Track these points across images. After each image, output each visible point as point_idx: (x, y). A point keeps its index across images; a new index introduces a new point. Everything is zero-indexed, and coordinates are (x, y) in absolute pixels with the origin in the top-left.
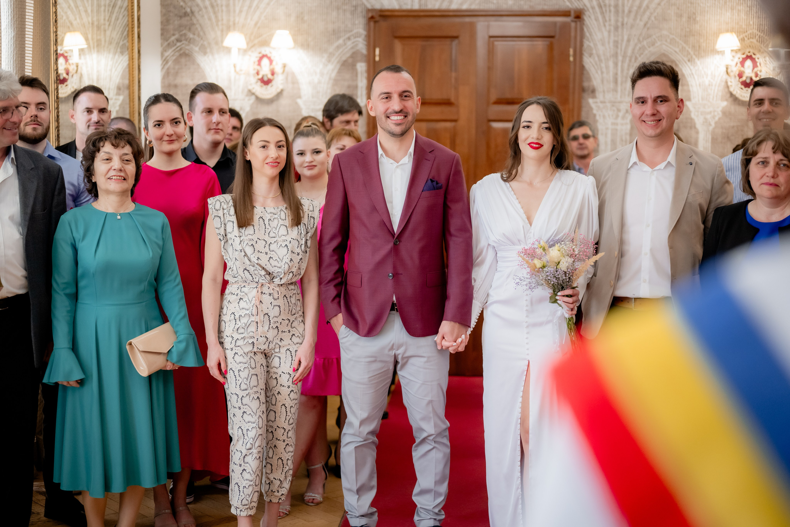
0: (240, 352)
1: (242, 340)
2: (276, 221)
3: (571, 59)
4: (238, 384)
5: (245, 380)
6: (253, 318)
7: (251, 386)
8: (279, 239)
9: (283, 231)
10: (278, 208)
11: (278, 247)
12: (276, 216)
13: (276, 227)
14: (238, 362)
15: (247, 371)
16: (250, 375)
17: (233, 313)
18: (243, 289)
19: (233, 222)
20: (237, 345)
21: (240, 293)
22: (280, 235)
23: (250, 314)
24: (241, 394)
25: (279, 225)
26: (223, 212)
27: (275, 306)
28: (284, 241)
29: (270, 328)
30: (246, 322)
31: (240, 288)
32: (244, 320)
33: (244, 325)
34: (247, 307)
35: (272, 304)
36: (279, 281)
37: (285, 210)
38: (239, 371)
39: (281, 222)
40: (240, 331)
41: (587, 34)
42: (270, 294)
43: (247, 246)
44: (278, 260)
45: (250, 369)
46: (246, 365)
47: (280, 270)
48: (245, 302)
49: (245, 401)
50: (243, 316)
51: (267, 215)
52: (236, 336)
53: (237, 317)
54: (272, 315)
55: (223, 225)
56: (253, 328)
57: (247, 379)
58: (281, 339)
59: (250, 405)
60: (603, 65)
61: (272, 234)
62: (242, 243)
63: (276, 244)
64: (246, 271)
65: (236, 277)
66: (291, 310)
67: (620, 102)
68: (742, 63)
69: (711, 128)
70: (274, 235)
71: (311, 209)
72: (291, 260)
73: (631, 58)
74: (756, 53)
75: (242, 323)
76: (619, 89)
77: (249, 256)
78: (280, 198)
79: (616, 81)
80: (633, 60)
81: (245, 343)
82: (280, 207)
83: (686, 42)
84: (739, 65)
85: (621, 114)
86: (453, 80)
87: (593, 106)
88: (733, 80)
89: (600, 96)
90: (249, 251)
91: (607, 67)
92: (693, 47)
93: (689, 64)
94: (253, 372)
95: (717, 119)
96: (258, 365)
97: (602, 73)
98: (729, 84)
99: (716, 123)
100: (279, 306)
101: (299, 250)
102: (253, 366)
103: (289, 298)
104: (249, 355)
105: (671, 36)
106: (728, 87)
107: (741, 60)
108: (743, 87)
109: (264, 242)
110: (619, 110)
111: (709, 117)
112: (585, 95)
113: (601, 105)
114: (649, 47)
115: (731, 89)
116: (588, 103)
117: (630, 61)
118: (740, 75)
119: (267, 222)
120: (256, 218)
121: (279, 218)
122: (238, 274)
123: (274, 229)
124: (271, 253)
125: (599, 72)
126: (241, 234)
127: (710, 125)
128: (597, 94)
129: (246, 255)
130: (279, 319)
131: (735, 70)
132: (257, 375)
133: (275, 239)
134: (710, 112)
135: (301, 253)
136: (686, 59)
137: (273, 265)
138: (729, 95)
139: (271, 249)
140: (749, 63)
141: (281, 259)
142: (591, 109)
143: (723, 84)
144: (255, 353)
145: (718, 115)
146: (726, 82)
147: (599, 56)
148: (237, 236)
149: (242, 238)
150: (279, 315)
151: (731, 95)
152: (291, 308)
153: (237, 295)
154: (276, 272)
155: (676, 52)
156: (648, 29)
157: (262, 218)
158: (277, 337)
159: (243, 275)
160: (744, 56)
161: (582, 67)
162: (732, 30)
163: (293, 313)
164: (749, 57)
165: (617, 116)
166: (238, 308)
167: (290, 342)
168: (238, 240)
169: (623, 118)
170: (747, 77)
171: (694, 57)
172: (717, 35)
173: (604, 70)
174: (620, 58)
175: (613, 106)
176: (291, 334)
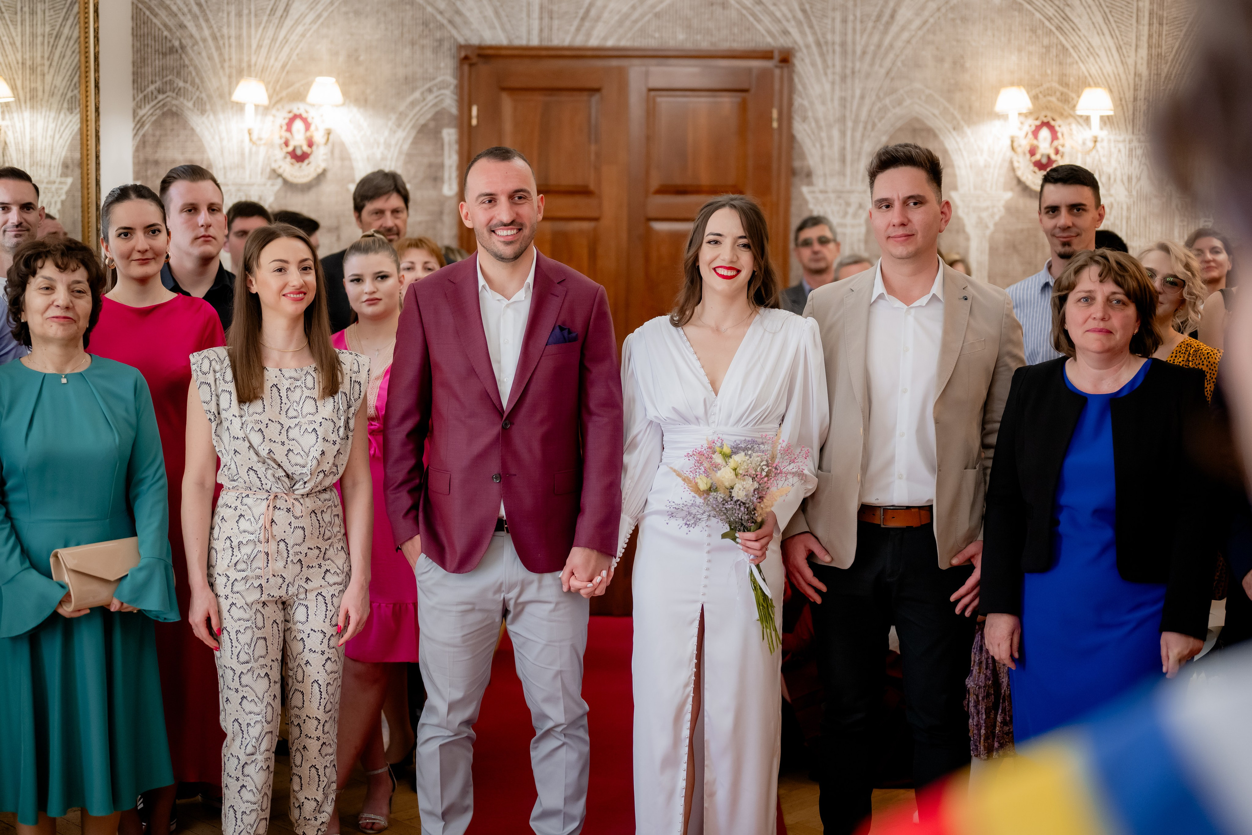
0: (240, 602)
1: (244, 581)
2: (298, 391)
3: (775, 125)
4: (235, 654)
5: (246, 646)
6: (260, 547)
7: (256, 657)
8: (303, 420)
9: (309, 406)
10: (302, 370)
11: (302, 433)
12: (298, 383)
13: (298, 400)
14: (236, 617)
15: (249, 633)
16: (255, 639)
17: (229, 538)
18: (245, 500)
19: (230, 393)
20: (235, 589)
21: (240, 506)
22: (304, 413)
23: (256, 540)
24: (239, 668)
25: (304, 397)
26: (215, 376)
27: (295, 528)
28: (311, 422)
29: (288, 562)
30: (249, 553)
31: (239, 500)
32: (247, 550)
33: (246, 557)
34: (251, 529)
35: (292, 524)
36: (303, 486)
37: (313, 374)
38: (238, 632)
39: (307, 393)
40: (239, 567)
41: (799, 87)
42: (288, 510)
43: (252, 432)
44: (302, 453)
45: (255, 629)
46: (249, 624)
47: (304, 470)
48: (249, 522)
49: (246, 679)
50: (244, 542)
51: (285, 382)
52: (233, 575)
53: (235, 544)
54: (291, 542)
55: (214, 398)
56: (260, 562)
57: (249, 646)
58: (307, 579)
59: (253, 686)
60: (823, 135)
61: (291, 413)
62: (245, 426)
63: (298, 428)
64: (251, 472)
65: (234, 481)
66: (322, 533)
67: (851, 192)
68: (1035, 133)
69: (988, 232)
70: (295, 414)
71: (355, 368)
72: (323, 453)
73: (866, 123)
74: (1056, 117)
75: (243, 553)
76: (848, 171)
77: (256, 448)
78: (306, 352)
79: (843, 160)
80: (869, 127)
81: (247, 587)
82: (306, 369)
83: (950, 100)
84: (1030, 136)
85: (851, 210)
86: (593, 157)
87: (809, 197)
88: (1021, 159)
89: (819, 182)
90: (256, 439)
91: (830, 138)
92: (961, 107)
93: (954, 133)
94: (259, 633)
95: (997, 218)
96: (269, 623)
97: (822, 146)
98: (1016, 164)
99: (996, 224)
100: (303, 528)
101: (333, 437)
102: (260, 624)
103: (319, 515)
104: (254, 607)
105: (928, 91)
106: (1013, 170)
107: (1033, 128)
108: (1036, 169)
109: (279, 427)
110: (848, 204)
111: (984, 215)
112: (796, 181)
113: (821, 197)
114: (894, 107)
115: (1019, 173)
116: (801, 194)
117: (865, 128)
118: (1032, 152)
119: (283, 393)
120: (267, 385)
121: (303, 386)
122: (238, 476)
123: (295, 404)
124: (291, 443)
125: (818, 145)
126: (243, 413)
127: (987, 227)
128: (815, 179)
129: (251, 446)
130: (304, 549)
131: (1024, 143)
132: (265, 639)
133: (296, 421)
134: (987, 209)
135: (338, 440)
136: (950, 126)
137: (293, 462)
138: (1015, 182)
139: (291, 436)
140: (1045, 133)
141: (307, 452)
142: (806, 202)
143: (1006, 165)
144: (264, 603)
145: (1000, 212)
146: (1011, 162)
147: (817, 121)
148: (237, 415)
149: (244, 419)
150: (302, 541)
151: (1019, 182)
152: (322, 530)
153: (236, 509)
154: (298, 473)
155: (934, 115)
156: (892, 79)
157: (276, 385)
158: (300, 576)
159: (246, 478)
160: (1038, 123)
161: (792, 138)
162: (1019, 83)
163: (326, 537)
164: (1047, 124)
165: (846, 214)
166: (236, 530)
167: (323, 583)
168: (237, 422)
169: (855, 215)
170: (1042, 155)
171: (962, 123)
172: (996, 90)
173: (825, 142)
174: (850, 124)
175: (839, 197)
176: (324, 569)
